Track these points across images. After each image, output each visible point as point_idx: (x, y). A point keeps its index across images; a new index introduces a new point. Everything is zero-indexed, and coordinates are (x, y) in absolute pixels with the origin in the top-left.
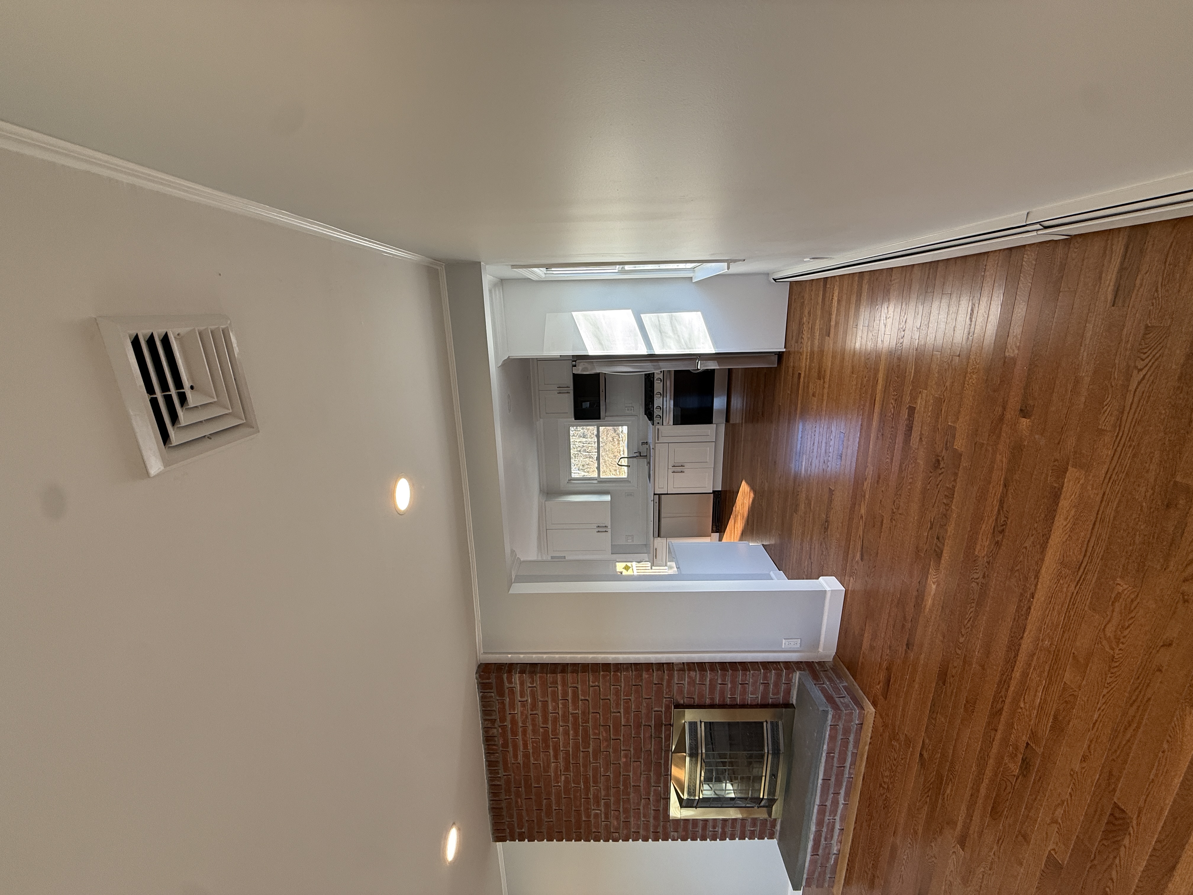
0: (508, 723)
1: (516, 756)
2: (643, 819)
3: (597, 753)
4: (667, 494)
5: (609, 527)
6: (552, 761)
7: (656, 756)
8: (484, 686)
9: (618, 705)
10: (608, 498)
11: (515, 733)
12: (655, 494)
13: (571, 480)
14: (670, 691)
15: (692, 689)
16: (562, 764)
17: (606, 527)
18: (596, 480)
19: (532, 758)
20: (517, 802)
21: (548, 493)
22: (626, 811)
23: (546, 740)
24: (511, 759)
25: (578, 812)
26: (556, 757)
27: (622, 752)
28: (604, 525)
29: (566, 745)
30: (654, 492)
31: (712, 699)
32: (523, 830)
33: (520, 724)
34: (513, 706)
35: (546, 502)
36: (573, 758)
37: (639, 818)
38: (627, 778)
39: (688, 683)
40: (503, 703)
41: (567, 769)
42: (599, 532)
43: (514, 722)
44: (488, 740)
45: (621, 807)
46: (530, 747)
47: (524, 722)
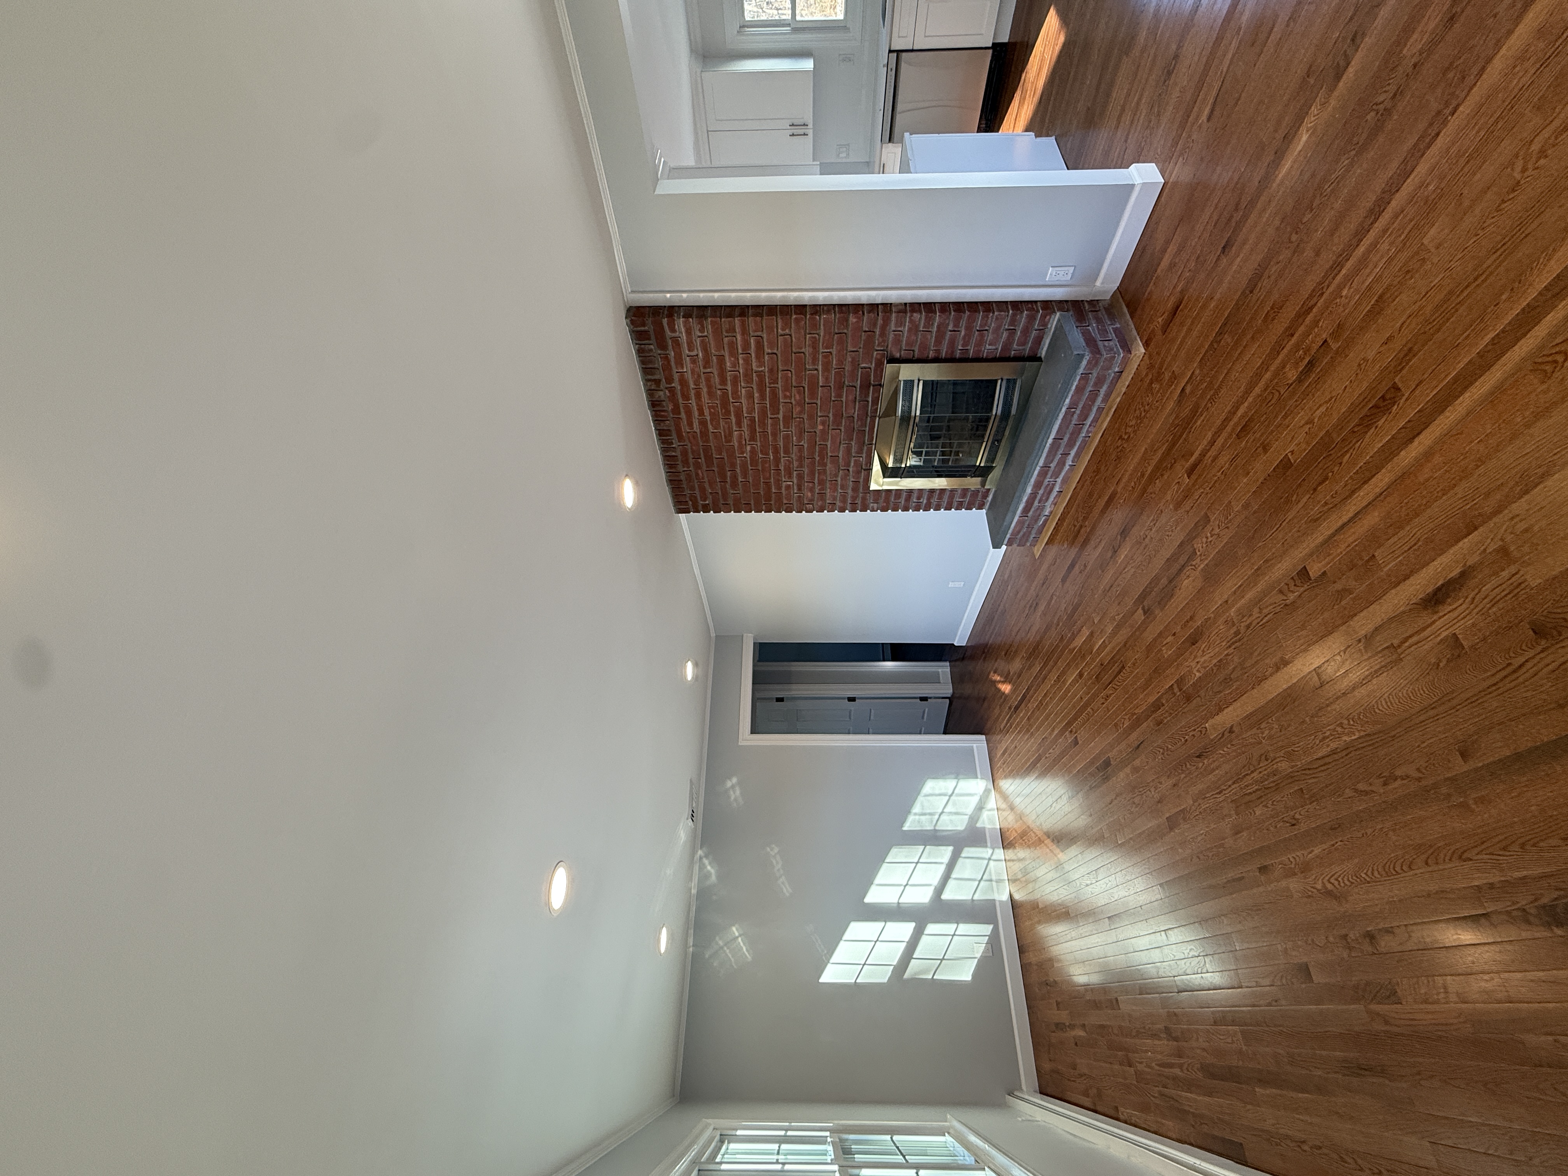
0: (676, 384)
1: (690, 424)
2: (840, 491)
3: (788, 419)
4: (912, 51)
5: (810, 126)
6: (734, 428)
7: (859, 423)
8: (639, 336)
9: (815, 360)
10: (808, 64)
11: (686, 397)
12: (890, 51)
13: (744, 26)
14: (884, 341)
15: (914, 338)
16: (746, 434)
17: (804, 125)
18: (789, 25)
19: (710, 427)
20: (697, 474)
21: (704, 57)
22: (822, 482)
23: (725, 403)
24: (685, 428)
25: (767, 484)
26: (739, 424)
27: (819, 419)
28: (801, 122)
29: (751, 410)
30: (890, 47)
31: (938, 351)
32: (707, 502)
33: (692, 386)
34: (680, 362)
35: (703, 74)
36: (759, 425)
37: (835, 490)
38: (823, 448)
39: (910, 330)
40: (666, 358)
41: (753, 438)
42: (793, 135)
43: (683, 382)
44: (655, 405)
45: (816, 478)
46: (706, 412)
47: (696, 383)
